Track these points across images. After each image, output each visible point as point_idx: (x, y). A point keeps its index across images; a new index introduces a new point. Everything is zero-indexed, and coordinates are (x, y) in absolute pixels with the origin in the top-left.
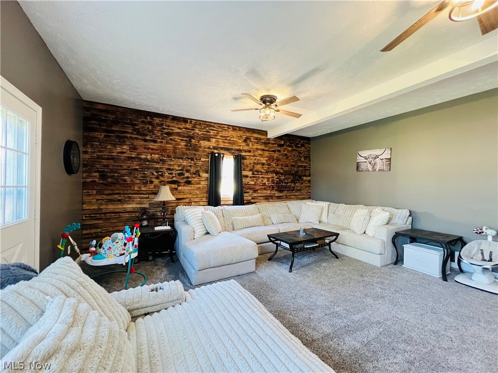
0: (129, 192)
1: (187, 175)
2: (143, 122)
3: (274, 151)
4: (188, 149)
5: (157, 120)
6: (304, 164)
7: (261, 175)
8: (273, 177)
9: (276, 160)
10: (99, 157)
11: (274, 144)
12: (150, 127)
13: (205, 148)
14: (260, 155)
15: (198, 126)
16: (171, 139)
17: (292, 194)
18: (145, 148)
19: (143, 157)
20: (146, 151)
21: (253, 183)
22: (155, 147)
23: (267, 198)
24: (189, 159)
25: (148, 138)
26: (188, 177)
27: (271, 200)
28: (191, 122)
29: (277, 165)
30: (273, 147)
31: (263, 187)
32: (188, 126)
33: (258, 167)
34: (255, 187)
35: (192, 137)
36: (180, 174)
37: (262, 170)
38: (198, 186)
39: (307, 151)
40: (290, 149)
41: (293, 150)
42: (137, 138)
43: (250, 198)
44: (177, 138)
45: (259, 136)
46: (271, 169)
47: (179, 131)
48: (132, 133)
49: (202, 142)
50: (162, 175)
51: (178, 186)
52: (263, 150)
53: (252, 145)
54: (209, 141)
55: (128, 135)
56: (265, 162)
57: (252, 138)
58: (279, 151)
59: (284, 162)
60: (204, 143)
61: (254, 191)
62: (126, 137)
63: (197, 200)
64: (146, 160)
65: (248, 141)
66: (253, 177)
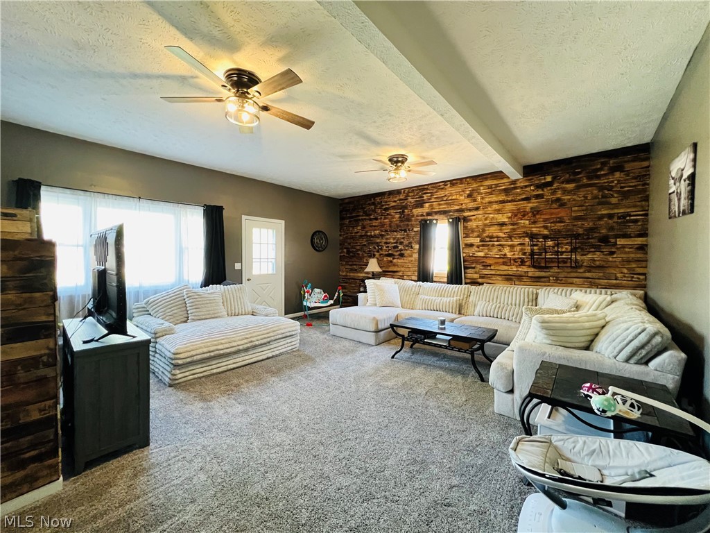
0: (361, 263)
1: (401, 247)
2: (369, 204)
3: (527, 199)
4: (401, 221)
5: (378, 199)
6: (622, 211)
7: (497, 241)
8: (524, 244)
9: (530, 215)
10: (347, 238)
11: (526, 186)
12: (373, 207)
13: (417, 216)
14: (496, 210)
15: (410, 194)
16: (388, 214)
17: (575, 275)
18: (370, 226)
19: (369, 234)
20: (371, 228)
21: (481, 254)
22: (376, 224)
23: (509, 278)
24: (402, 230)
25: (372, 217)
26: (401, 250)
27: (517, 283)
28: (404, 192)
29: (534, 222)
30: (524, 193)
31: (501, 260)
32: (402, 197)
33: (493, 230)
34: (485, 260)
35: (405, 207)
36: (395, 247)
37: (501, 235)
38: (410, 259)
39: (635, 178)
40: (570, 186)
41: (578, 188)
42: (365, 219)
43: (476, 276)
44: (392, 211)
45: (495, 182)
46: (519, 231)
47: (394, 204)
48: (362, 216)
49: (414, 210)
50: (381, 249)
51: (394, 259)
52: (503, 202)
53: (482, 198)
54: (422, 207)
55: (360, 218)
56: (506, 220)
57: (482, 188)
58: (537, 197)
59: (551, 214)
60: (417, 211)
61: (484, 266)
62: (359, 220)
63: (409, 273)
64: (371, 236)
65: (475, 195)
66: (483, 245)
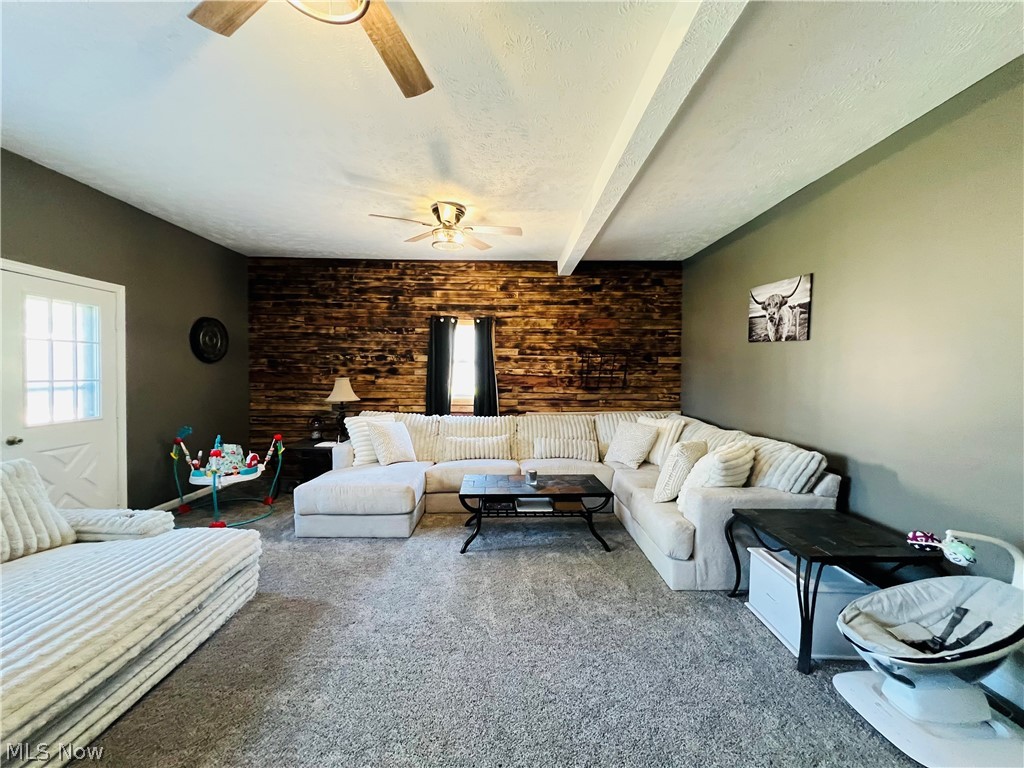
0: (305, 386)
1: (390, 358)
2: (323, 276)
3: (574, 303)
4: (392, 314)
5: (343, 271)
6: (662, 327)
7: (540, 354)
8: (572, 359)
9: (578, 322)
10: (268, 336)
11: (573, 287)
12: (333, 284)
13: (422, 309)
14: (538, 313)
15: (409, 272)
16: (365, 300)
17: (622, 396)
18: (326, 318)
19: (324, 331)
20: (327, 322)
21: (521, 371)
22: (340, 315)
23: (556, 404)
24: (393, 330)
25: (330, 301)
26: (392, 363)
27: (565, 408)
28: (397, 266)
29: (583, 333)
30: (571, 295)
31: (545, 380)
32: (392, 273)
33: (535, 339)
34: (526, 380)
35: (400, 292)
36: (379, 358)
37: (545, 346)
38: (410, 377)
39: (671, 294)
40: (618, 294)
41: (627, 297)
42: (314, 304)
43: (514, 402)
44: (374, 297)
45: (537, 275)
46: (567, 343)
47: (377, 284)
48: (308, 297)
49: (416, 299)
50: (352, 360)
51: (377, 377)
52: (547, 303)
53: (521, 294)
54: (430, 295)
55: (303, 300)
56: (552, 327)
57: (520, 280)
58: (587, 302)
59: (601, 325)
60: (421, 301)
61: (523, 387)
62: (300, 303)
63: (408, 402)
64: (328, 336)
65: (512, 288)
66: (523, 360)
